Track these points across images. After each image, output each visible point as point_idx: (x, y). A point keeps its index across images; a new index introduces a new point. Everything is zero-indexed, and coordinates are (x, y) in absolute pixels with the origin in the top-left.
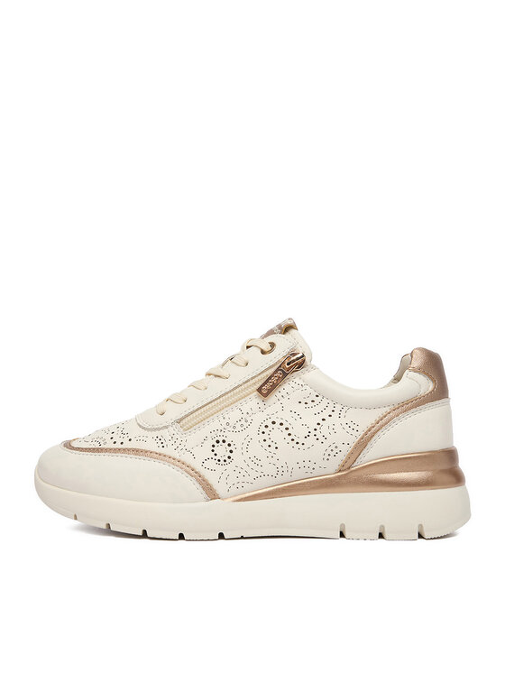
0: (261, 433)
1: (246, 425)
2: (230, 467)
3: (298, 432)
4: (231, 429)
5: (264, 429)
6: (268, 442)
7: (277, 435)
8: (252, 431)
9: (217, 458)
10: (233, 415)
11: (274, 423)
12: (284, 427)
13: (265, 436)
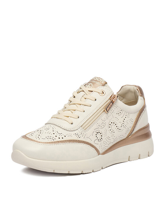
0: (109, 127)
1: (104, 125)
2: (102, 142)
3: (119, 125)
4: (100, 127)
5: (109, 126)
6: (111, 131)
7: (113, 127)
8: (106, 127)
9: (98, 139)
10: (100, 122)
11: (112, 123)
12: (115, 124)
13: (110, 128)
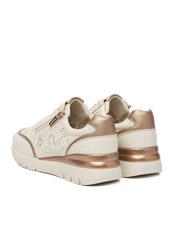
1: (46, 135)
3: (56, 140)
4: (43, 135)
5: (49, 137)
6: (49, 142)
7: (52, 139)
8: (47, 137)
9: (39, 144)
10: (44, 130)
11: (52, 135)
12: (53, 137)
13: (49, 140)
